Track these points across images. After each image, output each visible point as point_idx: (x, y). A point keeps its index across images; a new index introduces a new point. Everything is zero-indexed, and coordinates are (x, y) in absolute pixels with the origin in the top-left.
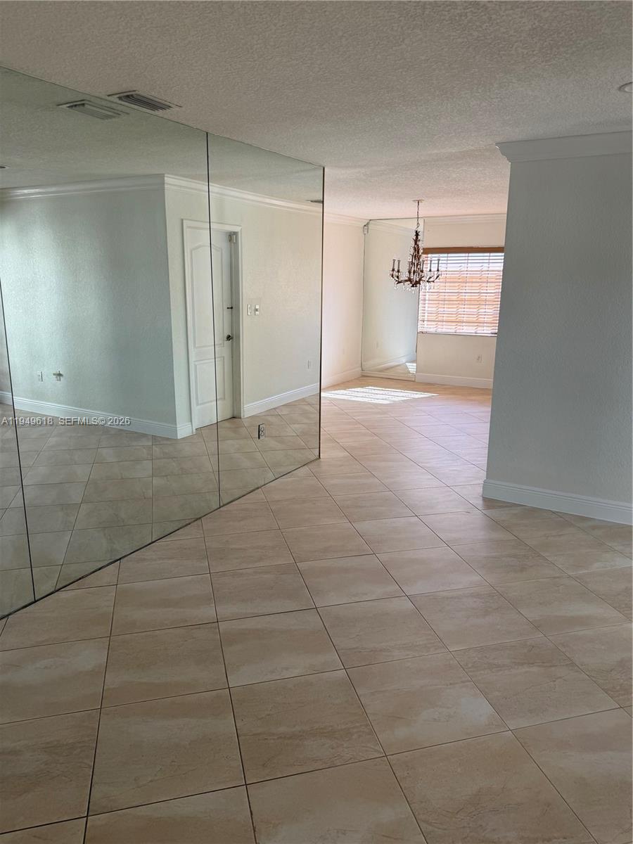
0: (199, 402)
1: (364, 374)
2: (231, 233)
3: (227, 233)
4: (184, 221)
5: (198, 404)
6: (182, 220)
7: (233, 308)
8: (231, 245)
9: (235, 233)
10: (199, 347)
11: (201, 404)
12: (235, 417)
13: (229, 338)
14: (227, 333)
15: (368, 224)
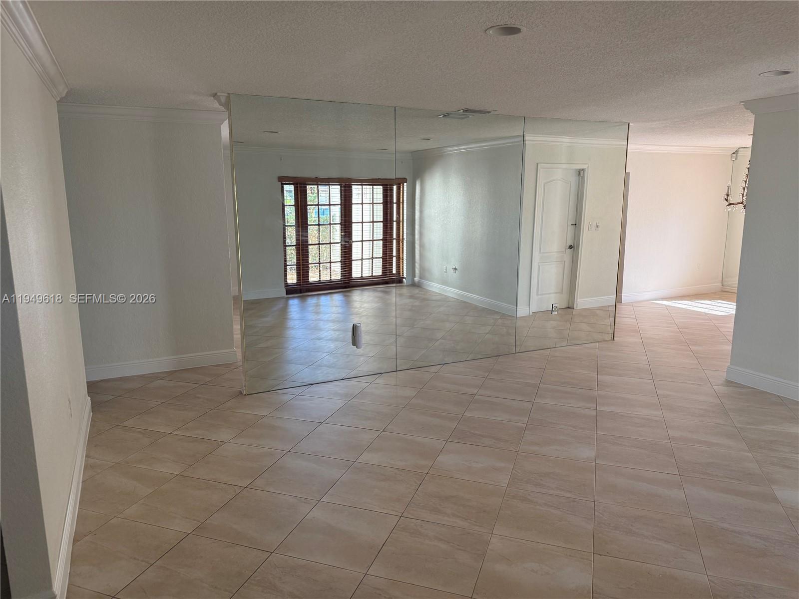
0: (539, 293)
1: (723, 289)
2: (580, 169)
3: (577, 170)
4: (539, 165)
5: (538, 294)
6: (537, 164)
7: (577, 225)
8: (579, 178)
9: (583, 170)
10: (542, 253)
11: (541, 295)
12: (570, 307)
13: (571, 247)
14: (570, 243)
15: (737, 151)
